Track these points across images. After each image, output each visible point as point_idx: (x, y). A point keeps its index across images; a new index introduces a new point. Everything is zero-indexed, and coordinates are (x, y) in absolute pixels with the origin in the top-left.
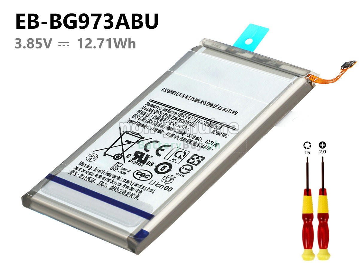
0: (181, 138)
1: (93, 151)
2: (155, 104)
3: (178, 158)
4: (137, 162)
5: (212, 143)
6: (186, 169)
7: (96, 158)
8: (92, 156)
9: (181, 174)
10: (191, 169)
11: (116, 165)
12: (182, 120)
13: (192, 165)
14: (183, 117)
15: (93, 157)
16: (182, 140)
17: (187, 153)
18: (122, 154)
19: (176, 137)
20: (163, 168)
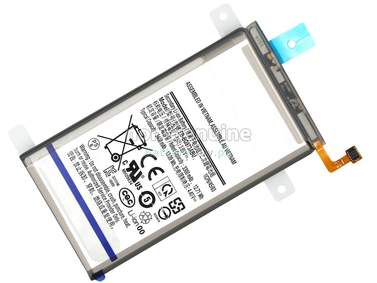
0: (176, 167)
1: (98, 136)
2: (173, 101)
3: (164, 193)
4: (129, 176)
5: (199, 191)
6: (165, 214)
7: (98, 146)
8: (95, 141)
9: (158, 217)
10: (168, 216)
11: (110, 169)
12: (187, 141)
13: (171, 210)
14: (190, 137)
15: (95, 144)
16: (176, 170)
17: (174, 191)
18: (121, 157)
19: (173, 163)
20: (147, 200)
